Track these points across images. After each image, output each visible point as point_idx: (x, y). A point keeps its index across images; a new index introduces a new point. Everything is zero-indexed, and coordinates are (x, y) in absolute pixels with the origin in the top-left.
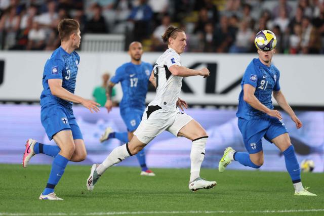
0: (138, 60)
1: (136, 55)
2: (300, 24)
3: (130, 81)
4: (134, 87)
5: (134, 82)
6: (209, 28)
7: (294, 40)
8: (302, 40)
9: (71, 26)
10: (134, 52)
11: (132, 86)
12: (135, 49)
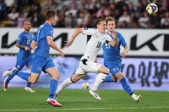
0: (28, 31)
1: (28, 28)
2: (82, 12)
3: (27, 41)
4: (28, 44)
5: (28, 42)
6: (35, 15)
7: (79, 21)
8: (83, 21)
9: (51, 14)
10: (26, 27)
11: (27, 43)
12: (27, 25)
